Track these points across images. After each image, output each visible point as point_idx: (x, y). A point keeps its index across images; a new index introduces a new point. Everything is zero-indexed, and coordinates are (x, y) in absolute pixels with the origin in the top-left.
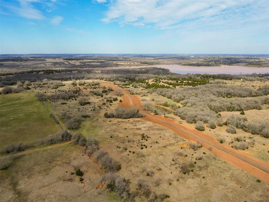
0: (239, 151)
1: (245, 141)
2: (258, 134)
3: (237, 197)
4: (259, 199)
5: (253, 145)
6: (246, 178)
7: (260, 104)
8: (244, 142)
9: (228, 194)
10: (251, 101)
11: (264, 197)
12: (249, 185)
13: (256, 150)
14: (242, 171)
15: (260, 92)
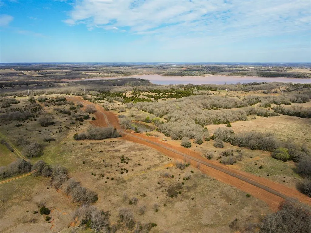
0: (227, 166)
1: (232, 155)
2: (245, 146)
3: (228, 216)
4: (249, 215)
5: (241, 158)
6: (236, 194)
7: (245, 115)
8: (231, 156)
9: (219, 213)
10: (237, 112)
11: (254, 212)
12: (239, 201)
13: (243, 164)
14: (232, 187)
15: (245, 102)
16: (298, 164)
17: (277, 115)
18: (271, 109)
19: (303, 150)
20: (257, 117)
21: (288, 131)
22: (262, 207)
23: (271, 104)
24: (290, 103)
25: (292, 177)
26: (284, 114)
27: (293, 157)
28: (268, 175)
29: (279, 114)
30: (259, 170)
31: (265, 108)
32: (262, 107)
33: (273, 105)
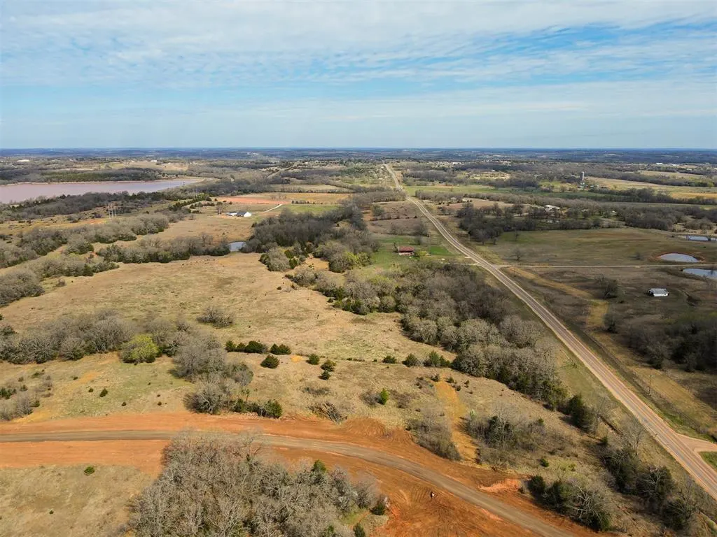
0: (15, 423)
1: (24, 388)
2: (53, 358)
5: (49, 389)
6: (58, 481)
7: (34, 280)
8: (23, 393)
10: (9, 277)
11: (113, 499)
12: (71, 495)
13: (60, 400)
14: (42, 470)
15: (27, 249)
16: (177, 358)
17: (113, 267)
18: (95, 256)
19: (180, 329)
20: (68, 280)
21: (143, 296)
22: (127, 479)
23: (92, 244)
24: (134, 235)
25: (173, 389)
26: (126, 262)
27: (165, 347)
28: (124, 404)
29: (116, 264)
30: (101, 400)
31: (82, 256)
32: (74, 254)
33: (98, 247)
